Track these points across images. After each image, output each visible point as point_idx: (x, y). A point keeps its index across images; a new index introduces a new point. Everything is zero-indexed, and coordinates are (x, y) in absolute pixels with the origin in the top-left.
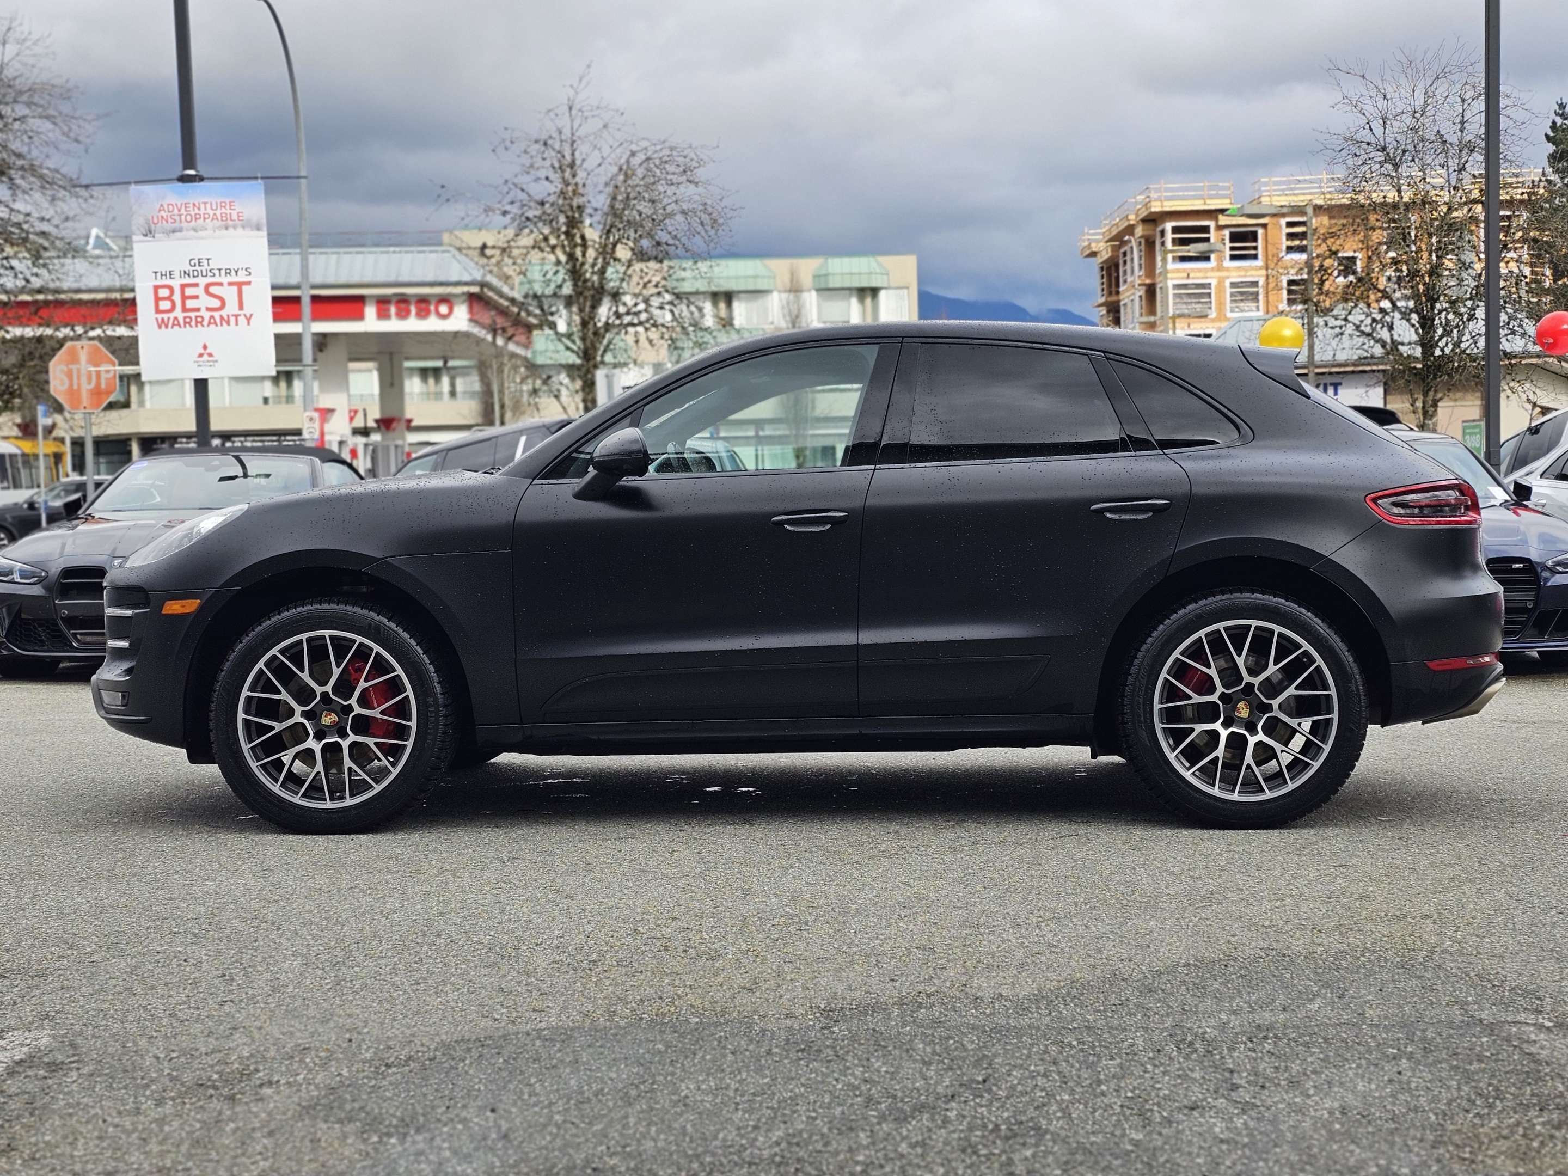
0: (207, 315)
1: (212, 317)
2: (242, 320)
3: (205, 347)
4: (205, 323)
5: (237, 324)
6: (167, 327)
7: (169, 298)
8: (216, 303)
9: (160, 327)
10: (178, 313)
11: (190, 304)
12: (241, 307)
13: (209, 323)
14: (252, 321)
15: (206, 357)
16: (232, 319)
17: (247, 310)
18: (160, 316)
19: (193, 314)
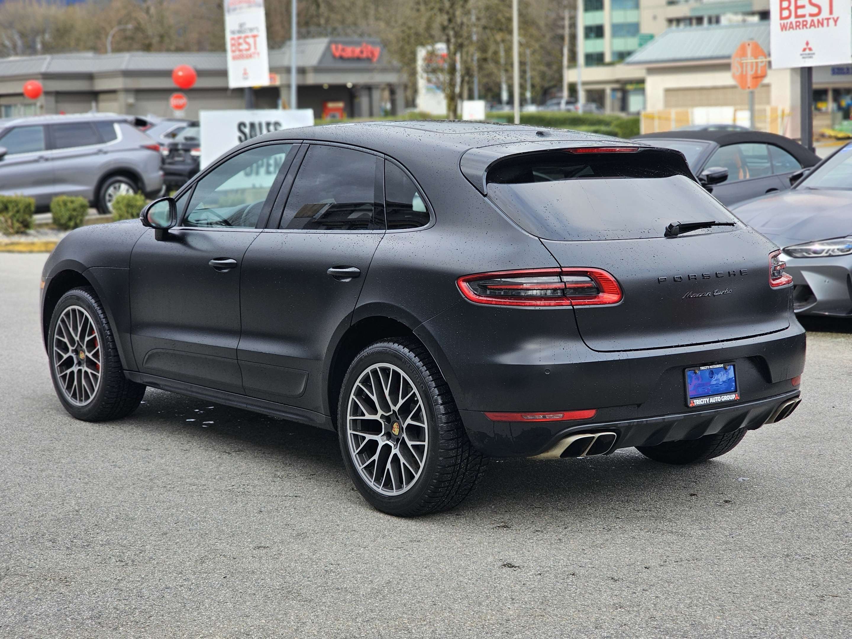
0: (809, 19)
1: (813, 21)
2: (831, 22)
3: (807, 44)
4: (808, 26)
5: (828, 25)
6: (786, 29)
7: (788, 8)
8: (815, 10)
9: (782, 29)
10: (793, 19)
11: (800, 12)
12: (831, 12)
13: (811, 26)
14: (838, 23)
15: (807, 51)
16: (825, 22)
17: (835, 15)
18: (782, 22)
19: (801, 20)
